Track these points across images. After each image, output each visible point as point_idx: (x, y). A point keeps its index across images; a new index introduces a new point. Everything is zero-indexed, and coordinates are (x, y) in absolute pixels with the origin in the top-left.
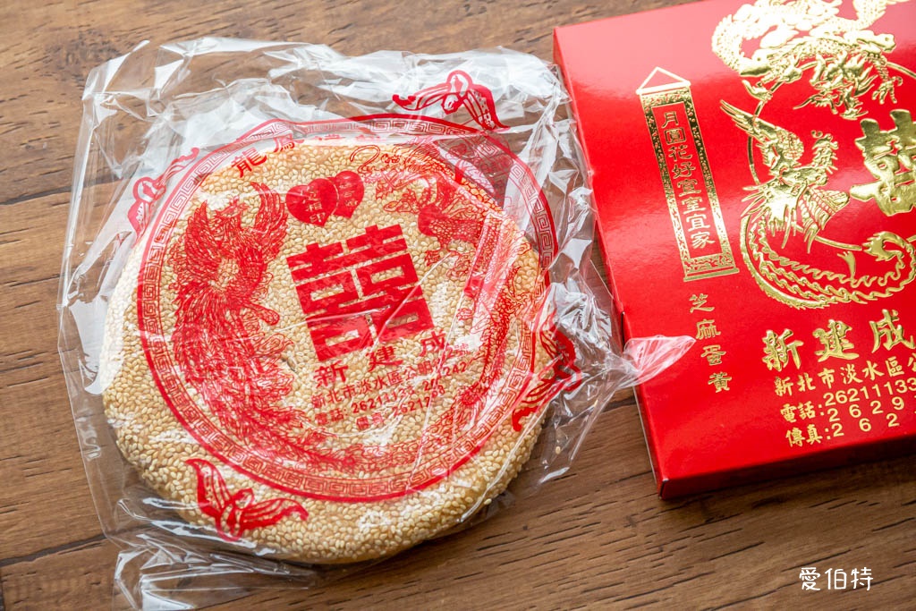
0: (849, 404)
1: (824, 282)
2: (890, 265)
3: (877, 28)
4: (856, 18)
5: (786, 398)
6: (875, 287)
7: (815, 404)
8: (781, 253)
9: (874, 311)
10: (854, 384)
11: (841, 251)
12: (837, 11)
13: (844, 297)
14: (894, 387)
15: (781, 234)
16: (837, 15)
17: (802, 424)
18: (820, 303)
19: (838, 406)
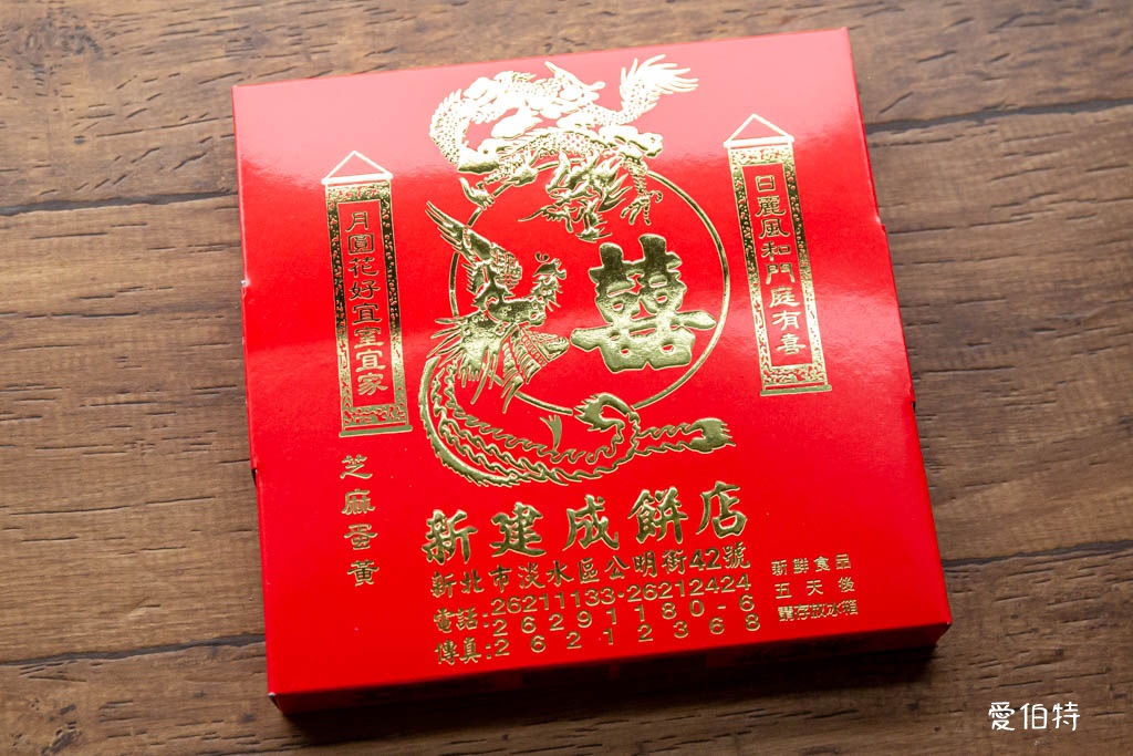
0: (522, 615)
1: (517, 453)
2: (605, 438)
3: (642, 124)
4: (619, 108)
5: (444, 603)
6: (581, 464)
7: (480, 611)
8: (469, 409)
9: (575, 495)
10: (533, 591)
11: (546, 414)
12: (597, 96)
13: (542, 473)
14: (584, 599)
15: (473, 386)
16: (594, 102)
17: (458, 637)
18: (509, 479)
19: (507, 617)
